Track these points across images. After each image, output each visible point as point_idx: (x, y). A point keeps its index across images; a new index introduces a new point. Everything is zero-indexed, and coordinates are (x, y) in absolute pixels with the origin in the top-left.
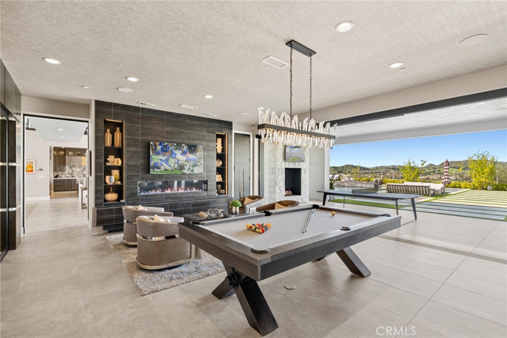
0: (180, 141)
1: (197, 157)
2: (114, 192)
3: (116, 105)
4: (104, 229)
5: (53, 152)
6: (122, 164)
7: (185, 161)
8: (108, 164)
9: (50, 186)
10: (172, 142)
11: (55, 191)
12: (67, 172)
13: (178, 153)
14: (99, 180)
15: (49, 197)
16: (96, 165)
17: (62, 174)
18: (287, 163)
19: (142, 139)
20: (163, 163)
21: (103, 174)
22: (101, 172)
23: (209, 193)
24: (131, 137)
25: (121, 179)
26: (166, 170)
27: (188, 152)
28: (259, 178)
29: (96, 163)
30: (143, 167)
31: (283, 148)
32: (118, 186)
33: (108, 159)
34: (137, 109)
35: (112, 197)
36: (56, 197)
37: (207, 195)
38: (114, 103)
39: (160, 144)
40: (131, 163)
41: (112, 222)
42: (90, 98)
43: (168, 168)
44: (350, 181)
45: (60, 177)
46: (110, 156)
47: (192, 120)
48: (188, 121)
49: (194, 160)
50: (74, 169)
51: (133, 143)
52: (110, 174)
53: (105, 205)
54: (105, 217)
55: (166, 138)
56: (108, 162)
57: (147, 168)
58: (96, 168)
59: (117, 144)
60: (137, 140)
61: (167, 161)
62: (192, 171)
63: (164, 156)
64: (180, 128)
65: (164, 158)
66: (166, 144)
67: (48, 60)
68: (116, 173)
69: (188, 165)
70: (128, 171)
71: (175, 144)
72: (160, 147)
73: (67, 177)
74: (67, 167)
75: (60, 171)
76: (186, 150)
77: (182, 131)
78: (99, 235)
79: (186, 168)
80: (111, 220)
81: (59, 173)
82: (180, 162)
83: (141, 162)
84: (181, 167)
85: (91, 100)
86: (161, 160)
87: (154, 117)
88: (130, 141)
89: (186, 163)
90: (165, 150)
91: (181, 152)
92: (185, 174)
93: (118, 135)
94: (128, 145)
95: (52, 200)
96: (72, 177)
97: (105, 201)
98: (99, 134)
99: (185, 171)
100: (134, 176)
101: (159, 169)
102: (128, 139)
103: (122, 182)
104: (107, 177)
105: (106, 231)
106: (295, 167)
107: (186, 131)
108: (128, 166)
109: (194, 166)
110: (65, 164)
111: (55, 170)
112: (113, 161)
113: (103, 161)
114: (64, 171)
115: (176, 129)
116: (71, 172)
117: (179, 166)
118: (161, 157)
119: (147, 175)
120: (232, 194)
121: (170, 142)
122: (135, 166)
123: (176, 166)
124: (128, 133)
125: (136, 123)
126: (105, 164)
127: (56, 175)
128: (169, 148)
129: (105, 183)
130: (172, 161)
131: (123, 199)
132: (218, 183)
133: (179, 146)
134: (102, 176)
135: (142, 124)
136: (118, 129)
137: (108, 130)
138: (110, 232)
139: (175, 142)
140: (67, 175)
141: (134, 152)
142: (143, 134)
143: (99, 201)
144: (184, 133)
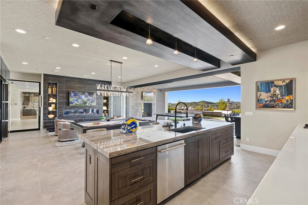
0: (84, 91)
1: (93, 98)
2: (53, 114)
3: (53, 76)
4: (47, 130)
5: (22, 94)
6: (56, 101)
7: (87, 100)
8: (49, 102)
9: (21, 113)
10: (79, 92)
11: (23, 116)
12: (30, 105)
13: (83, 97)
14: (45, 109)
15: (20, 118)
16: (44, 102)
17: (27, 106)
18: (143, 101)
19: (66, 91)
20: (75, 101)
21: (47, 106)
22: (46, 105)
23: (99, 115)
24: (60, 89)
25: (56, 108)
26: (76, 104)
27: (89, 96)
28: (126, 108)
29: (44, 101)
30: (66, 103)
31: (141, 93)
32: (54, 111)
33: (50, 100)
34: (63, 77)
35: (51, 116)
36: (24, 119)
37: (98, 116)
38: (52, 75)
39: (73, 93)
40: (60, 101)
41: (51, 127)
42: (41, 73)
43: (77, 103)
44: (192, 110)
45: (26, 108)
46: (51, 98)
47: (91, 81)
48: (88, 82)
49: (92, 100)
50: (34, 104)
51: (61, 92)
52: (51, 106)
53: (48, 120)
54: (47, 124)
55: (78, 90)
56: (50, 101)
57: (68, 103)
58: (44, 103)
59: (54, 93)
60: (63, 91)
61: (77, 100)
62: (91, 104)
63: (75, 98)
64: (84, 85)
65: (75, 99)
66: (76, 92)
67: (23, 63)
68: (53, 105)
69: (89, 102)
70: (59, 105)
71: (81, 93)
72: (73, 94)
73: (30, 108)
74: (30, 102)
75: (26, 105)
76: (87, 95)
77: (85, 86)
78: (45, 133)
79: (88, 103)
80: (50, 126)
81: (26, 106)
82: (84, 101)
83: (65, 100)
84: (85, 103)
85: (42, 74)
86: (74, 100)
87: (71, 80)
88: (60, 91)
89: (87, 101)
90: (75, 95)
91: (84, 96)
92: (87, 106)
93: (54, 89)
94: (59, 93)
95: (22, 120)
96: (33, 108)
97: (48, 118)
98: (45, 89)
99: (87, 105)
100: (62, 107)
101: (72, 104)
102: (59, 91)
103: (56, 110)
104: (49, 107)
105: (48, 131)
106: (148, 103)
107: (88, 87)
108: (59, 102)
109: (92, 102)
110: (29, 101)
111: (23, 104)
112: (52, 100)
113: (47, 100)
114: (29, 104)
115: (83, 86)
116: (32, 105)
117: (83, 102)
118: (74, 99)
119: (68, 107)
120: (111, 115)
121: (78, 92)
122: (62, 102)
123: (82, 102)
124: (59, 88)
125: (63, 83)
126: (48, 102)
127: (24, 107)
128: (78, 94)
129: (48, 110)
130: (80, 100)
131: (56, 117)
132: (104, 111)
133: (83, 93)
134: (46, 107)
135: (66, 84)
136: (55, 86)
137: (50, 87)
138: (50, 131)
139: (81, 92)
140: (30, 107)
141: (62, 96)
142: (66, 88)
143: (45, 118)
144: (87, 87)
